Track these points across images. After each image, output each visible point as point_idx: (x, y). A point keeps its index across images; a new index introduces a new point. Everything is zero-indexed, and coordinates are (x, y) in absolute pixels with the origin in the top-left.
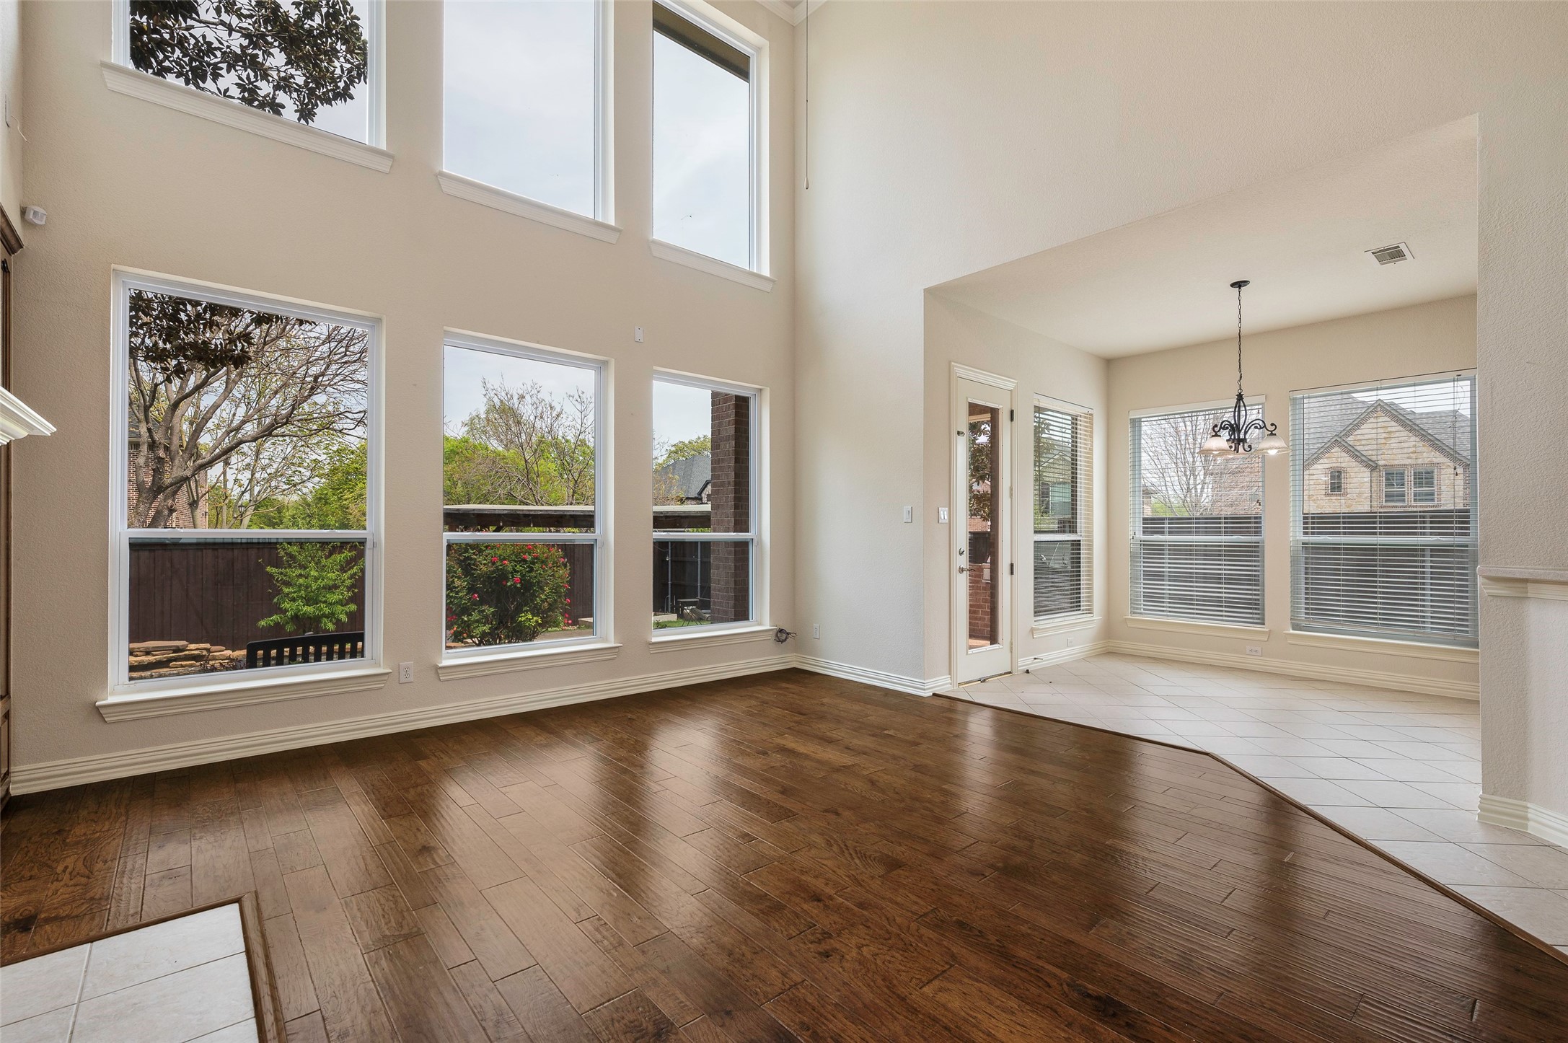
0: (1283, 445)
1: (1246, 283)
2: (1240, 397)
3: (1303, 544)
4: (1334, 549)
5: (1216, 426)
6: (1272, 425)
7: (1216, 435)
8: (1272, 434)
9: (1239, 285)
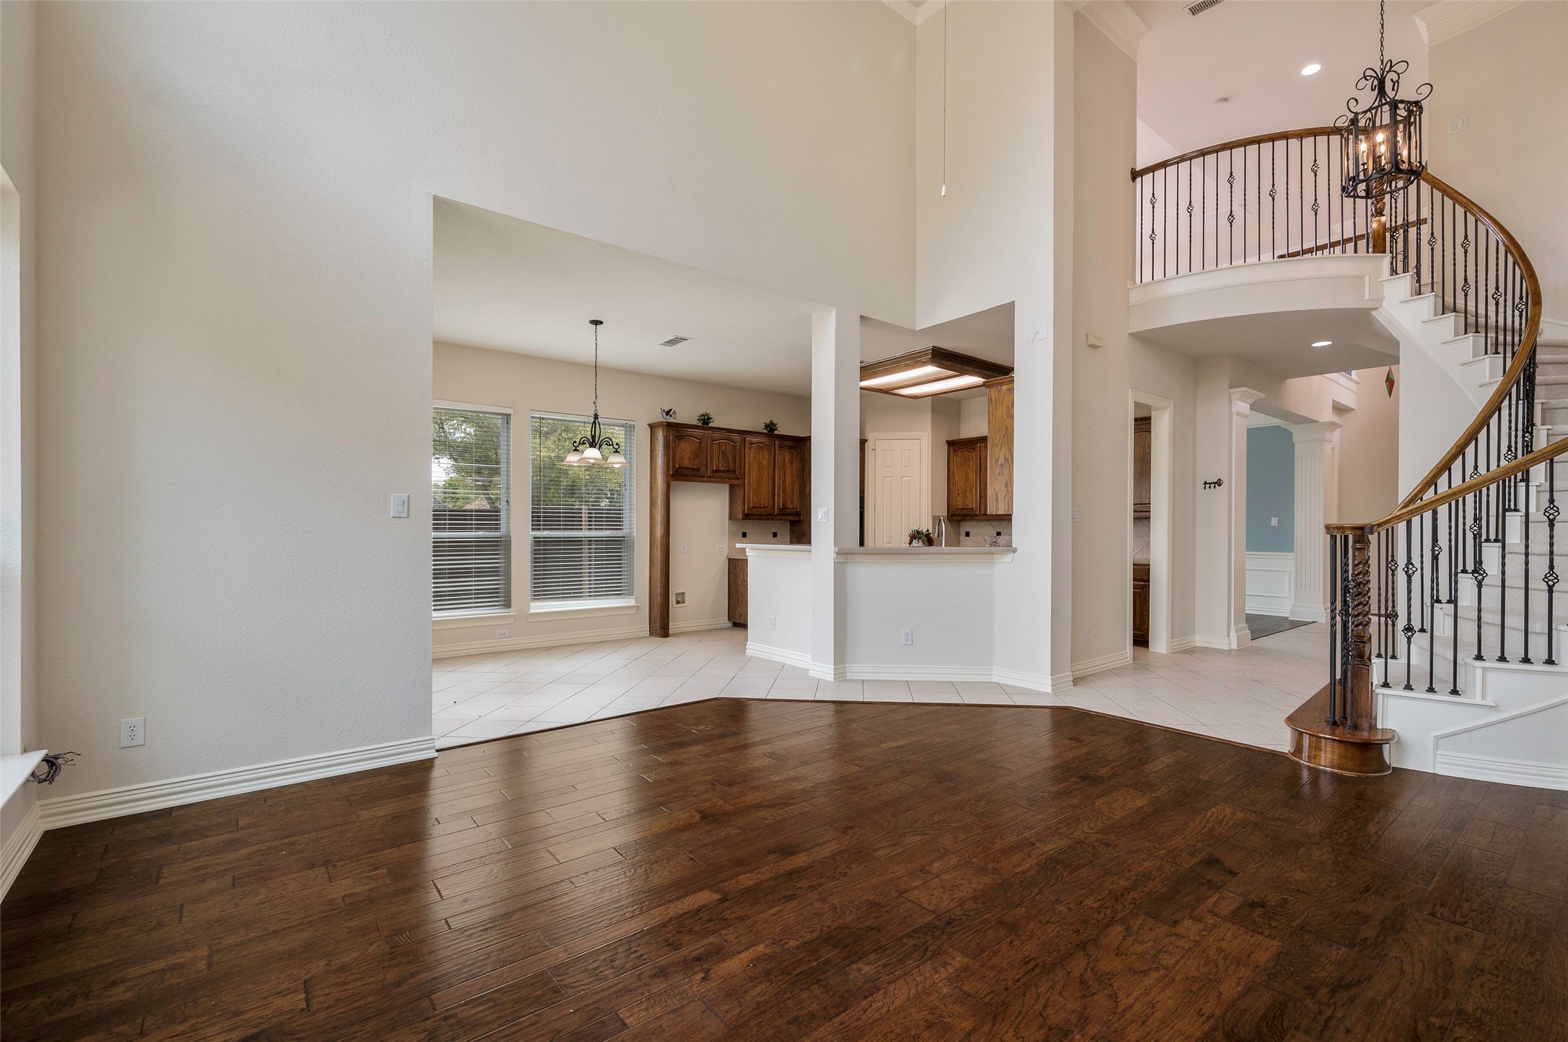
0: (624, 460)
1: (601, 323)
2: (596, 416)
3: (534, 538)
4: (556, 541)
5: (575, 442)
6: (617, 444)
7: (576, 450)
8: (616, 451)
9: (597, 323)
